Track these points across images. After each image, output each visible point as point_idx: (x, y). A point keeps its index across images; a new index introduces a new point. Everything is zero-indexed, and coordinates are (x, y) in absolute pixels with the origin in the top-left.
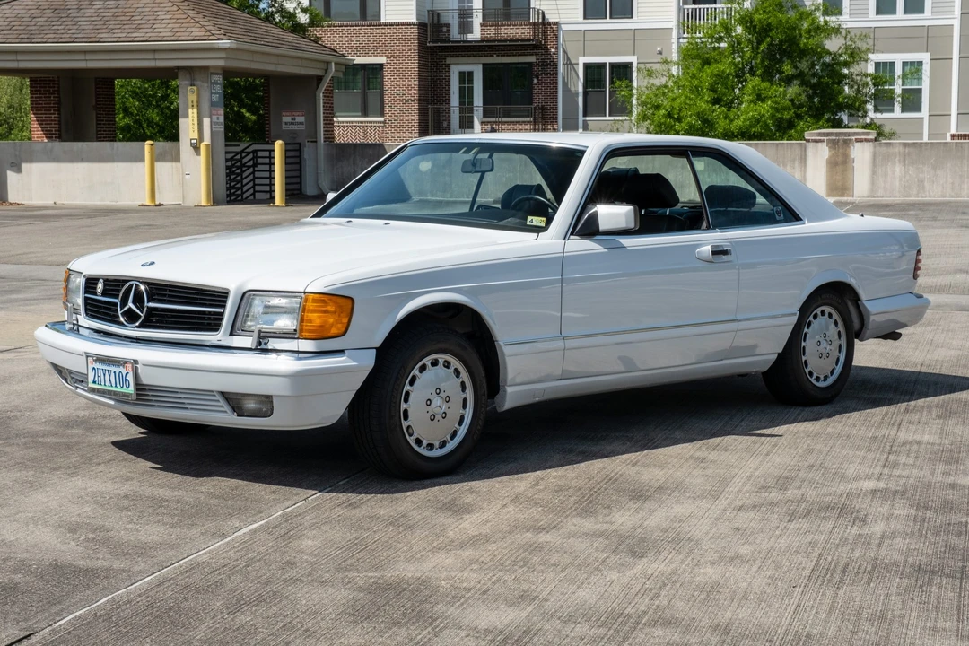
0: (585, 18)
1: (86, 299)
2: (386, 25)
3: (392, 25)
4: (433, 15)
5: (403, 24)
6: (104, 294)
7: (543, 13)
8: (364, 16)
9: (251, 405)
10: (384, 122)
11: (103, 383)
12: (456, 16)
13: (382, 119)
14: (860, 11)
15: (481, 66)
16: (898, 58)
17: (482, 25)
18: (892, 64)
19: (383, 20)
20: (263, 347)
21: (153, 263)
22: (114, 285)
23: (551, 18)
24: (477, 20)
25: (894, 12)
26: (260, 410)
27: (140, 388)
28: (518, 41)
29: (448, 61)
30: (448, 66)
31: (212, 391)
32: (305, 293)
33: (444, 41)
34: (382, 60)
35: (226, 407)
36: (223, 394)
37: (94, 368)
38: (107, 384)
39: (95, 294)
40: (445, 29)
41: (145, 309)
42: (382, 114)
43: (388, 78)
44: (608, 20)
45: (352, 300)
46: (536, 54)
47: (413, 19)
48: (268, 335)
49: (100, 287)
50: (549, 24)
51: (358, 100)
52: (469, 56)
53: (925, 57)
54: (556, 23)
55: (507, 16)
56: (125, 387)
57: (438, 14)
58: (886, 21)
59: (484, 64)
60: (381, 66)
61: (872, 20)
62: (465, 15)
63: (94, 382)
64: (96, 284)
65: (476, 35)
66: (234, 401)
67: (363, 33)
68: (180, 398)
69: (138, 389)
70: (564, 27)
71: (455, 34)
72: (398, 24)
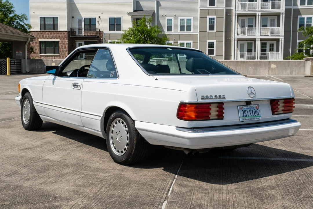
0: (110, 31)
2: (59, 31)
3: (61, 31)
4: (72, 29)
5: (64, 31)
7: (99, 29)
8: (54, 29)
10: (59, 56)
12: (78, 29)
13: (59, 55)
14: (176, 30)
15: (84, 42)
16: (185, 42)
17: (84, 32)
18: (184, 43)
19: (59, 30)
23: (101, 31)
24: (83, 30)
25: (184, 31)
28: (93, 36)
29: (76, 40)
30: (76, 42)
33: (75, 36)
34: (58, 40)
40: (75, 33)
42: (59, 54)
43: (60, 45)
44: (115, 31)
46: (98, 39)
47: (67, 30)
50: (101, 32)
51: (53, 50)
52: (81, 39)
53: (191, 42)
54: (102, 32)
55: (90, 30)
57: (73, 29)
58: (182, 33)
59: (85, 42)
60: (58, 41)
61: (179, 32)
62: (80, 29)
65: (83, 34)
67: (54, 33)
70: (105, 33)
71: (77, 34)
72: (63, 31)
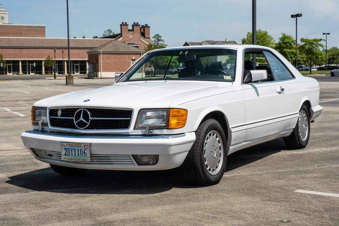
1: (50, 119)
6: (62, 116)
9: (145, 160)
11: (71, 155)
20: (150, 133)
21: (89, 100)
22: (69, 111)
26: (150, 162)
27: (92, 156)
31: (129, 155)
32: (169, 108)
35: (135, 162)
36: (132, 156)
37: (65, 149)
38: (73, 155)
39: (57, 116)
41: (90, 121)
45: (187, 111)
48: (152, 128)
49: (59, 113)
56: (83, 156)
63: (66, 155)
64: (57, 112)
66: (137, 159)
68: (110, 159)
69: (91, 157)
